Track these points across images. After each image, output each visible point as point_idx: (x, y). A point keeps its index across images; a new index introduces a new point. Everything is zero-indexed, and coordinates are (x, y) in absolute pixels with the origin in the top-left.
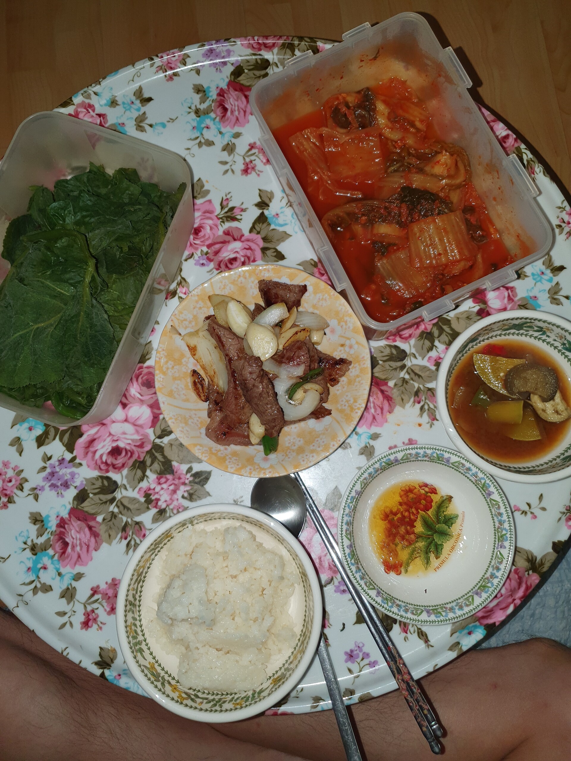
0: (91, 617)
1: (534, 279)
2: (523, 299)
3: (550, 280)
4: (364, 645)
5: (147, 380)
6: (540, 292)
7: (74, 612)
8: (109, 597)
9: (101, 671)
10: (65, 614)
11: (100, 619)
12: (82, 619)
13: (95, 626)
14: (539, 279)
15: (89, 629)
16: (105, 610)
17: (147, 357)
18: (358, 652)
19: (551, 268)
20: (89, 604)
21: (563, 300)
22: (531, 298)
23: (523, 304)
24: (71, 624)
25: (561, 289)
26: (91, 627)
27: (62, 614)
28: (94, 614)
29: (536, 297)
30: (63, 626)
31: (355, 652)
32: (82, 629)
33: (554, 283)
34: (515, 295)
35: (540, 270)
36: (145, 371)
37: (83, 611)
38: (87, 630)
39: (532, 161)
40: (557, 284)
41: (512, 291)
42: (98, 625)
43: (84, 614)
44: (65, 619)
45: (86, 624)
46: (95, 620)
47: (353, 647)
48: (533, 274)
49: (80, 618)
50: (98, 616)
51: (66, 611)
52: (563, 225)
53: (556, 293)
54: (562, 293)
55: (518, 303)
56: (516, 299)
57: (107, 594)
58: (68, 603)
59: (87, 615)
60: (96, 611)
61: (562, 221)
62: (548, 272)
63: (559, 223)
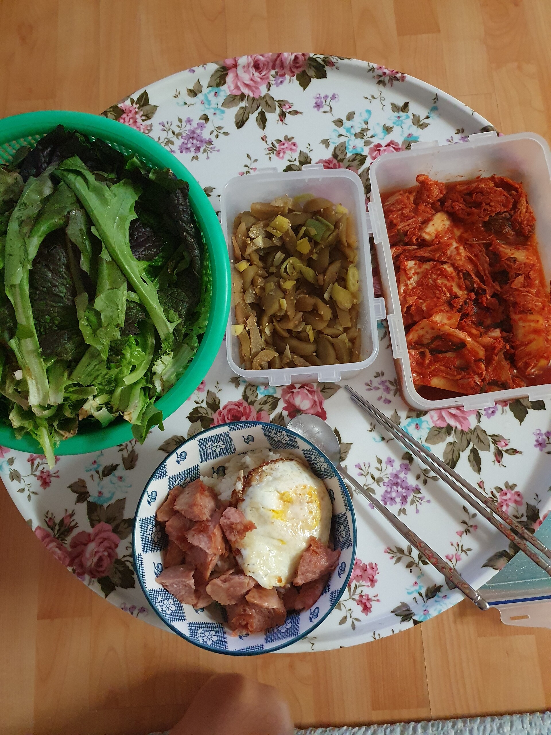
0: (364, 601)
1: (398, 125)
2: (404, 143)
3: (408, 117)
4: (540, 430)
5: (233, 416)
6: (409, 129)
7: (350, 609)
8: (361, 576)
9: (412, 621)
10: (346, 617)
11: (371, 596)
12: (360, 608)
13: (373, 603)
14: (400, 123)
15: (371, 609)
16: (368, 586)
17: (217, 403)
18: (541, 437)
19: (401, 109)
20: (354, 594)
21: (427, 121)
22: (408, 137)
23: (407, 145)
24: (356, 619)
25: (419, 116)
26: (371, 607)
27: (344, 620)
28: (364, 597)
29: (410, 134)
30: (354, 627)
31: (540, 439)
32: (367, 614)
33: (412, 117)
34: (397, 144)
35: (396, 117)
36: (225, 412)
37: (355, 603)
38: (371, 612)
39: (326, 58)
40: (414, 115)
41: (393, 144)
42: (375, 600)
43: (358, 604)
44: (349, 621)
45: (366, 609)
46: (369, 599)
47: (535, 438)
48: (394, 123)
49: (358, 610)
50: (367, 595)
51: (345, 615)
52: (382, 78)
53: (419, 121)
54: (421, 118)
55: (404, 147)
56: (400, 146)
57: (357, 576)
58: (340, 609)
59: (360, 603)
60: (363, 594)
61: (378, 77)
62: (401, 114)
63: (378, 80)
